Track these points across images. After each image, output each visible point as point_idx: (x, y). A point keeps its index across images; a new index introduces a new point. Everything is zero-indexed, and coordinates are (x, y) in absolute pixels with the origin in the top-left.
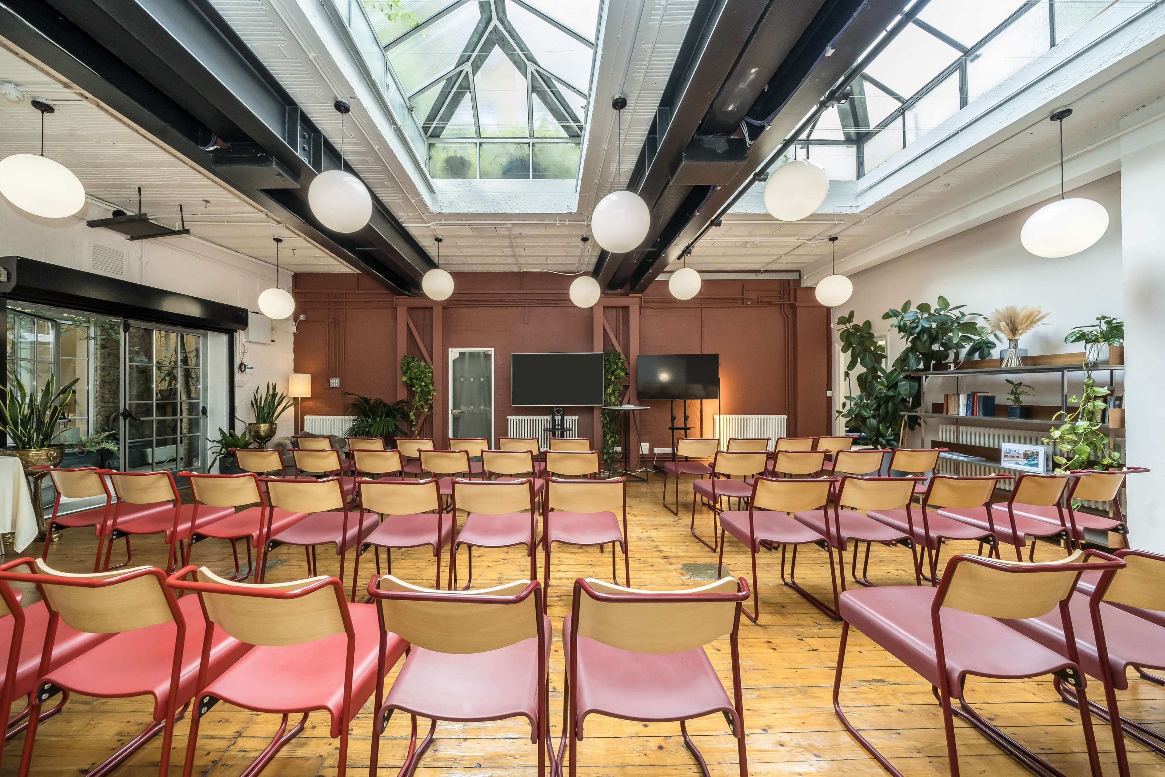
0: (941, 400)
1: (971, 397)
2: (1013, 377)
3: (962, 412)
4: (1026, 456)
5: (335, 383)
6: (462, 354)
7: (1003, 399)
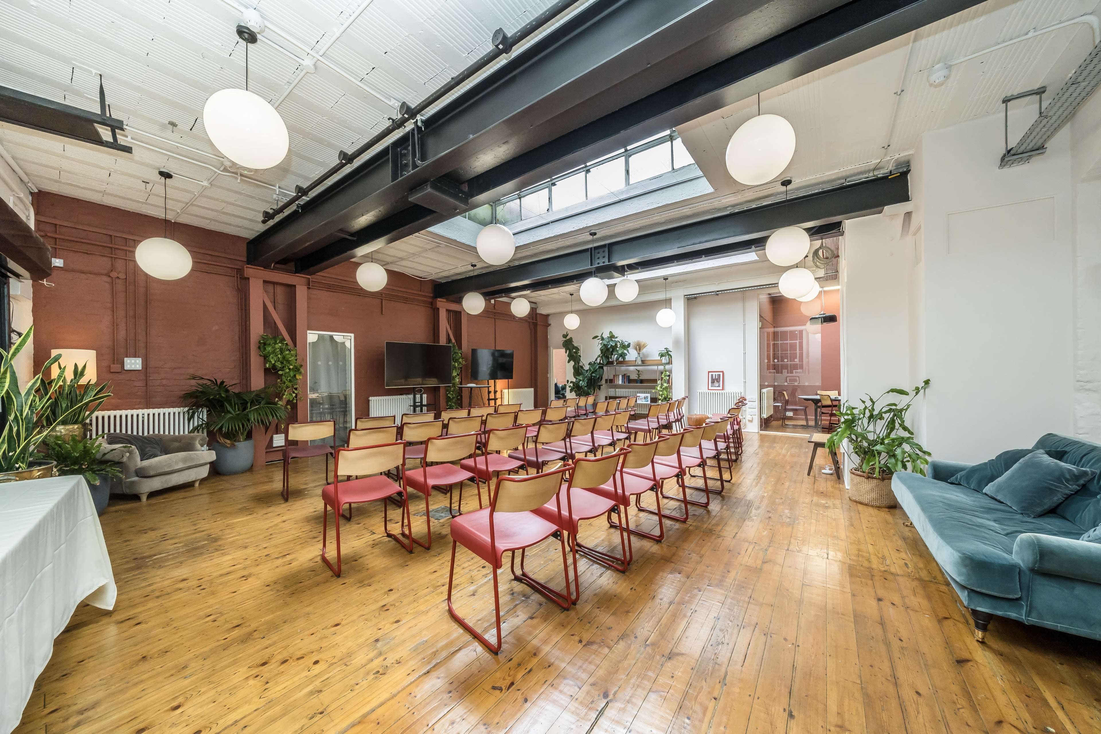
0: (611, 377)
1: (624, 376)
2: (639, 368)
3: (620, 382)
4: (645, 398)
5: (133, 364)
6: (321, 337)
7: (634, 377)
